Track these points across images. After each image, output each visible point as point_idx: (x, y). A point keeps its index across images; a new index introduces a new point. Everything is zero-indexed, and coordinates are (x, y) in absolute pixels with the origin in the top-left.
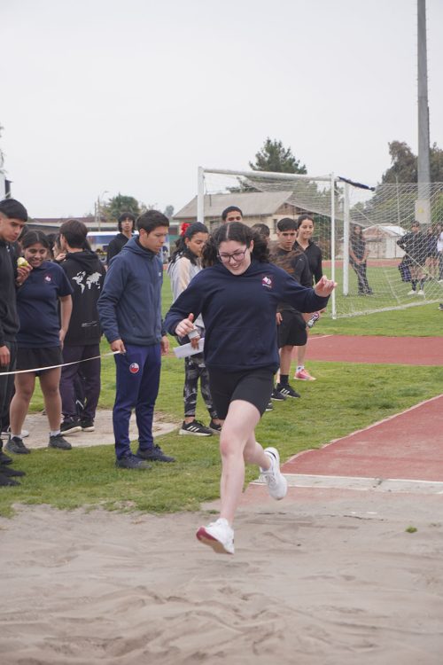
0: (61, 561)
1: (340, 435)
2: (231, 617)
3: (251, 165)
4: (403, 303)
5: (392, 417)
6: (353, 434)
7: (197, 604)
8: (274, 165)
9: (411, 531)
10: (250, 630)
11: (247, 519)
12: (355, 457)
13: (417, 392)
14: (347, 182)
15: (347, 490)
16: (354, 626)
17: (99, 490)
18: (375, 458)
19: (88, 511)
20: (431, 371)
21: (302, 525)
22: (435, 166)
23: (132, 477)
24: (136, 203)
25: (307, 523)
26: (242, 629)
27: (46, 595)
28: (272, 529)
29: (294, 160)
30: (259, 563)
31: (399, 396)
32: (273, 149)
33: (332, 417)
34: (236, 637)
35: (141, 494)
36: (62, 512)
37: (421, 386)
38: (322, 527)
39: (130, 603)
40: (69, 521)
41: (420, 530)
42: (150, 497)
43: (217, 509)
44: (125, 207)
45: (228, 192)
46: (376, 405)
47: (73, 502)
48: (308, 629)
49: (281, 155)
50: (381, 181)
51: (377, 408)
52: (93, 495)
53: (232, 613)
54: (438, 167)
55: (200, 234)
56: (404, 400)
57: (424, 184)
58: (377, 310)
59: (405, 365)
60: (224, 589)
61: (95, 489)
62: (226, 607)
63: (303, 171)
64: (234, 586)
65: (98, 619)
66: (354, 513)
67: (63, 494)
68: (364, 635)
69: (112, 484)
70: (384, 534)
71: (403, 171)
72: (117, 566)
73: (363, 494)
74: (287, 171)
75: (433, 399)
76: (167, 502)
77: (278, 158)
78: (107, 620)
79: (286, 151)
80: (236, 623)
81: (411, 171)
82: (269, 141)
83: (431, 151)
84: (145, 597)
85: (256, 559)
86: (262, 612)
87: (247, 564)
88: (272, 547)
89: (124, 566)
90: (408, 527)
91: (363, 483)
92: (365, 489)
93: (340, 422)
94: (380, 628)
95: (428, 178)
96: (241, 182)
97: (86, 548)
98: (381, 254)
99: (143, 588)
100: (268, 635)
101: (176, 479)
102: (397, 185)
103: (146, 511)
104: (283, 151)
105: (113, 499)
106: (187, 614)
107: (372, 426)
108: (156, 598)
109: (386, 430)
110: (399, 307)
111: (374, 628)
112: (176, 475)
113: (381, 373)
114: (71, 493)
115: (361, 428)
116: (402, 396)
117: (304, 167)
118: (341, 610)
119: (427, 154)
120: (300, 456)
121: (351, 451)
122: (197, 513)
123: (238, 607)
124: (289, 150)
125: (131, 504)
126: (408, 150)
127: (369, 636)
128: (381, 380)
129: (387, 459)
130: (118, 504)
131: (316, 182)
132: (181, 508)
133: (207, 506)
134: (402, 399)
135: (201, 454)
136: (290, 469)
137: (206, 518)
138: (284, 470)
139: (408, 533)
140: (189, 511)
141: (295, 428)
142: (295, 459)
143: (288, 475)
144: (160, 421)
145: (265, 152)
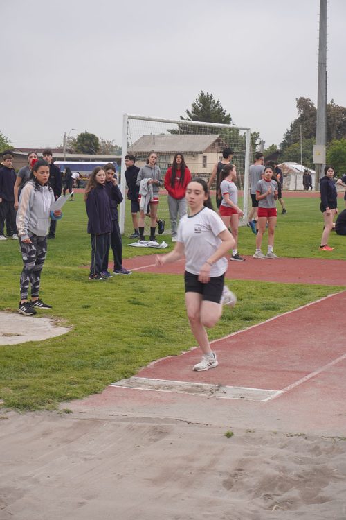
3: (188, 113)
5: (248, 328)
8: (206, 113)
9: (228, 435)
13: (276, 306)
20: (293, 289)
24: (97, 139)
29: (222, 110)
31: (260, 309)
32: (205, 100)
37: (279, 301)
41: (235, 436)
43: (72, 409)
44: (88, 142)
45: (169, 133)
46: (239, 317)
49: (212, 106)
50: (289, 129)
51: (239, 319)
56: (263, 314)
59: (273, 283)
63: (228, 120)
66: (185, 418)
75: (287, 313)
77: (209, 108)
79: (216, 102)
81: (313, 121)
82: (202, 94)
83: (328, 107)
90: (226, 431)
95: (324, 128)
98: (287, 186)
103: (11, 408)
104: (214, 102)
107: (229, 336)
109: (239, 340)
113: (252, 289)
115: (219, 338)
117: (230, 115)
119: (324, 109)
120: (159, 362)
122: (54, 412)
124: (218, 101)
126: (312, 104)
132: (42, 407)
133: (65, 406)
134: (262, 312)
135: (78, 357)
136: (148, 373)
137: (61, 417)
138: (142, 375)
139: (226, 438)
140: (48, 410)
141: (165, 335)
142: (155, 365)
143: (144, 379)
144: (56, 325)
145: (199, 102)
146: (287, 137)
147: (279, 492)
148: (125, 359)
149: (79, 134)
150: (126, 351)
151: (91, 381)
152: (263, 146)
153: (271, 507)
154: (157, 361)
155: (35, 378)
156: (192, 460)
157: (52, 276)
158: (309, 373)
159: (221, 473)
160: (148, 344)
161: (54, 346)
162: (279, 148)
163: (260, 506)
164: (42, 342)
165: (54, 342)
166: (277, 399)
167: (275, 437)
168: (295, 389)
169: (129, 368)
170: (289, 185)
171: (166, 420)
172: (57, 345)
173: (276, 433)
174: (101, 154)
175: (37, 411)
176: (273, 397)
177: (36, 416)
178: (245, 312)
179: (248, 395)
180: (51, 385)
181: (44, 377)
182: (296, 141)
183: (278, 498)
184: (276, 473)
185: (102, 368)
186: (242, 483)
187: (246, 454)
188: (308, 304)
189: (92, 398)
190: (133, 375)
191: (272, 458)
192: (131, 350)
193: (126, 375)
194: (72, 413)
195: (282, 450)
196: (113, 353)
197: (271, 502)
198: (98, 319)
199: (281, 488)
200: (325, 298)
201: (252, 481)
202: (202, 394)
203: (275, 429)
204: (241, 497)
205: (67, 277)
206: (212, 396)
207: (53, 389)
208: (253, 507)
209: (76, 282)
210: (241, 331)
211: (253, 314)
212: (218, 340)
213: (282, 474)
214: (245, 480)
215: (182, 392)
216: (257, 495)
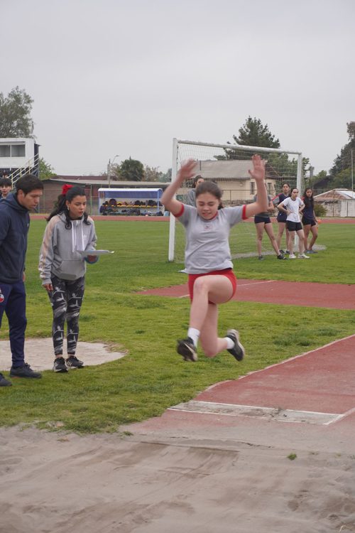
1: (257, 369)
3: (235, 138)
5: (305, 354)
6: (268, 367)
8: (254, 139)
9: (292, 457)
12: (264, 388)
13: (333, 332)
19: (22, 429)
20: (349, 315)
24: (142, 166)
29: (270, 135)
31: (317, 335)
32: (253, 125)
35: (71, 416)
37: (335, 327)
40: (5, 437)
41: (299, 457)
42: (77, 419)
44: (132, 169)
45: (215, 159)
46: (295, 342)
47: (11, 421)
49: (260, 131)
50: (340, 154)
51: (296, 345)
52: (30, 414)
55: (78, 197)
56: (320, 339)
59: (328, 309)
63: (276, 145)
66: (247, 440)
67: (5, 413)
74: (264, 143)
75: (345, 338)
77: (257, 134)
79: (264, 127)
82: (250, 119)
90: (289, 455)
96: (227, 152)
98: (337, 213)
103: (71, 431)
104: (262, 127)
109: (297, 365)
113: (307, 314)
114: (13, 412)
115: (276, 363)
117: (278, 141)
120: (217, 386)
121: (261, 383)
122: (114, 434)
124: (266, 127)
125: (60, 424)
128: (305, 321)
130: (49, 424)
131: (288, 155)
132: (101, 429)
133: (124, 428)
134: (319, 337)
135: (134, 381)
136: (206, 397)
137: (122, 439)
138: (200, 398)
139: (289, 460)
140: (108, 432)
141: (221, 359)
142: (213, 389)
143: (202, 403)
144: (111, 350)
145: (246, 127)
146: (337, 163)
147: (345, 513)
148: (182, 383)
149: (124, 161)
150: (183, 376)
151: (150, 405)
152: (311, 173)
153: (338, 527)
154: (215, 385)
155: (93, 401)
156: (256, 481)
157: (103, 302)
159: (285, 494)
160: (205, 368)
161: (110, 370)
162: (328, 174)
163: (327, 526)
164: (98, 366)
165: (110, 366)
166: (338, 422)
167: (338, 459)
169: (187, 391)
170: (339, 212)
171: (228, 442)
172: (113, 370)
173: (339, 455)
174: (146, 181)
175: (98, 434)
176: (334, 420)
177: (97, 439)
178: (301, 338)
179: (310, 418)
180: (110, 408)
181: (103, 401)
182: (346, 167)
183: (345, 518)
184: (342, 494)
185: (160, 392)
186: (307, 504)
187: (310, 476)
189: (151, 421)
190: (191, 398)
191: (336, 480)
192: (188, 374)
193: (185, 398)
194: (132, 435)
195: (347, 472)
196: (170, 377)
197: (337, 522)
198: (152, 344)
199: (347, 509)
201: (318, 502)
202: (263, 418)
203: (338, 452)
204: (307, 518)
205: (119, 303)
206: (273, 419)
207: (113, 412)
208: (320, 527)
209: (128, 308)
210: (298, 356)
211: (310, 340)
212: (276, 365)
213: (347, 496)
214: (311, 501)
215: (242, 415)
216: (323, 516)
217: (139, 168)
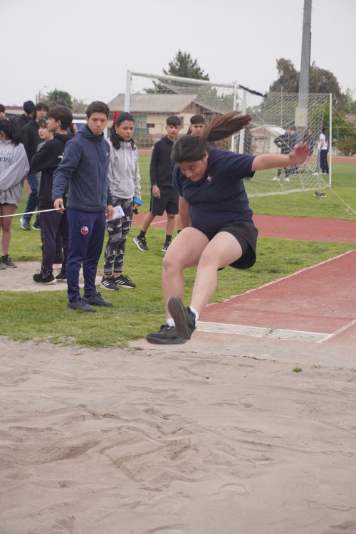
0: (16, 382)
1: (238, 292)
2: (155, 433)
3: (165, 72)
4: (286, 190)
5: (279, 280)
6: (248, 292)
7: (127, 421)
8: (183, 73)
9: (297, 370)
10: (171, 443)
11: (165, 355)
12: (250, 310)
13: (298, 261)
14: (246, 89)
15: (245, 336)
16: (253, 443)
17: (47, 327)
18: (266, 312)
19: (38, 343)
20: (310, 245)
21: (210, 362)
22: (313, 80)
23: (72, 318)
24: (69, 97)
25: (214, 361)
26: (164, 442)
27: (5, 409)
28: (186, 364)
29: (199, 69)
30: (175, 390)
31: (284, 263)
32: (183, 59)
33: (231, 278)
34: (160, 448)
35: (80, 331)
36: (16, 343)
37: (299, 256)
38: (226, 365)
39: (74, 418)
40: (21, 350)
41: (304, 371)
42: (87, 334)
43: (141, 346)
44: (60, 100)
45: (145, 92)
46: (265, 270)
47: (25, 335)
48: (217, 444)
49: (189, 65)
51: (266, 272)
52: (43, 331)
53: (156, 430)
54: (315, 81)
55: (126, 122)
56: (287, 267)
57: (304, 95)
58: (265, 195)
59: (289, 239)
60: (149, 410)
61: (43, 326)
62: (151, 424)
63: (206, 78)
64: (156, 408)
65: (47, 429)
66: (251, 355)
67: (17, 329)
68: (261, 451)
69: (57, 323)
70: (275, 372)
71: (287, 83)
72: (62, 388)
73: (259, 340)
74: (193, 77)
75: (312, 267)
76: (102, 339)
77: (186, 67)
78: (55, 430)
79: (194, 62)
80: (159, 437)
81: (294, 83)
82: (180, 53)
83: (310, 68)
84: (85, 414)
85: (172, 387)
86: (180, 429)
87: (166, 391)
88: (185, 378)
89: (68, 388)
90: (294, 368)
91: (258, 331)
92: (259, 336)
93: (237, 282)
94: (275, 446)
95: (307, 90)
96: (155, 85)
97: (36, 372)
98: (266, 149)
99: (84, 406)
100: (187, 447)
101: (107, 321)
102: (282, 94)
103: (84, 346)
104: (191, 61)
105: (58, 335)
106: (119, 428)
107: (263, 286)
108: (94, 414)
109: (275, 290)
110: (282, 193)
111: (269, 445)
112: (108, 318)
113: (270, 244)
114: (22, 328)
115: (254, 288)
116: (287, 264)
117: (207, 75)
118: (243, 430)
119: (307, 71)
121: (247, 305)
122: (125, 349)
123: (160, 425)
124: (196, 61)
125: (73, 339)
126: (292, 66)
127: (266, 452)
128: (269, 250)
129: (276, 313)
130: (62, 338)
131: (217, 88)
132: (113, 344)
133: (133, 343)
137: (133, 353)
139: (295, 373)
140: (119, 347)
145: (176, 61)
149: (49, 92)
158: (352, 320)
166: (329, 340)
167: (340, 372)
168: (345, 332)
173: (341, 369)
176: (326, 339)
178: (270, 266)
188: (329, 260)
194: (143, 350)
195: (349, 384)
200: (343, 255)
203: (338, 365)
207: (119, 329)
211: (278, 268)
212: (254, 290)
217: (67, 99)
